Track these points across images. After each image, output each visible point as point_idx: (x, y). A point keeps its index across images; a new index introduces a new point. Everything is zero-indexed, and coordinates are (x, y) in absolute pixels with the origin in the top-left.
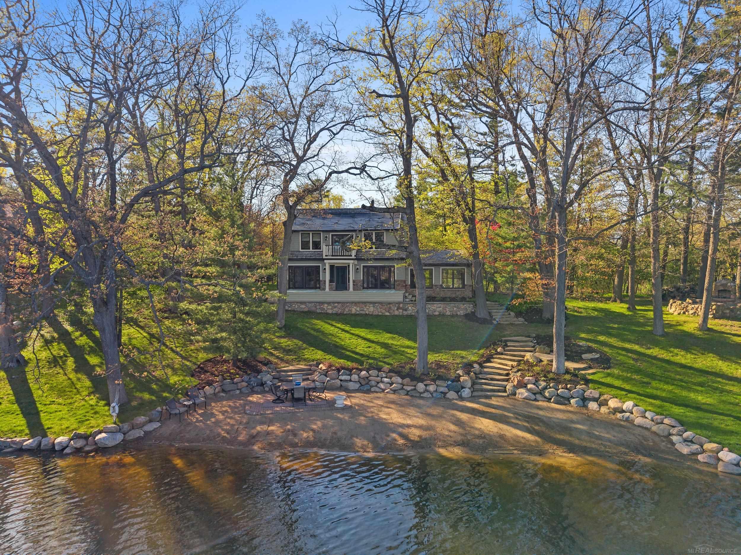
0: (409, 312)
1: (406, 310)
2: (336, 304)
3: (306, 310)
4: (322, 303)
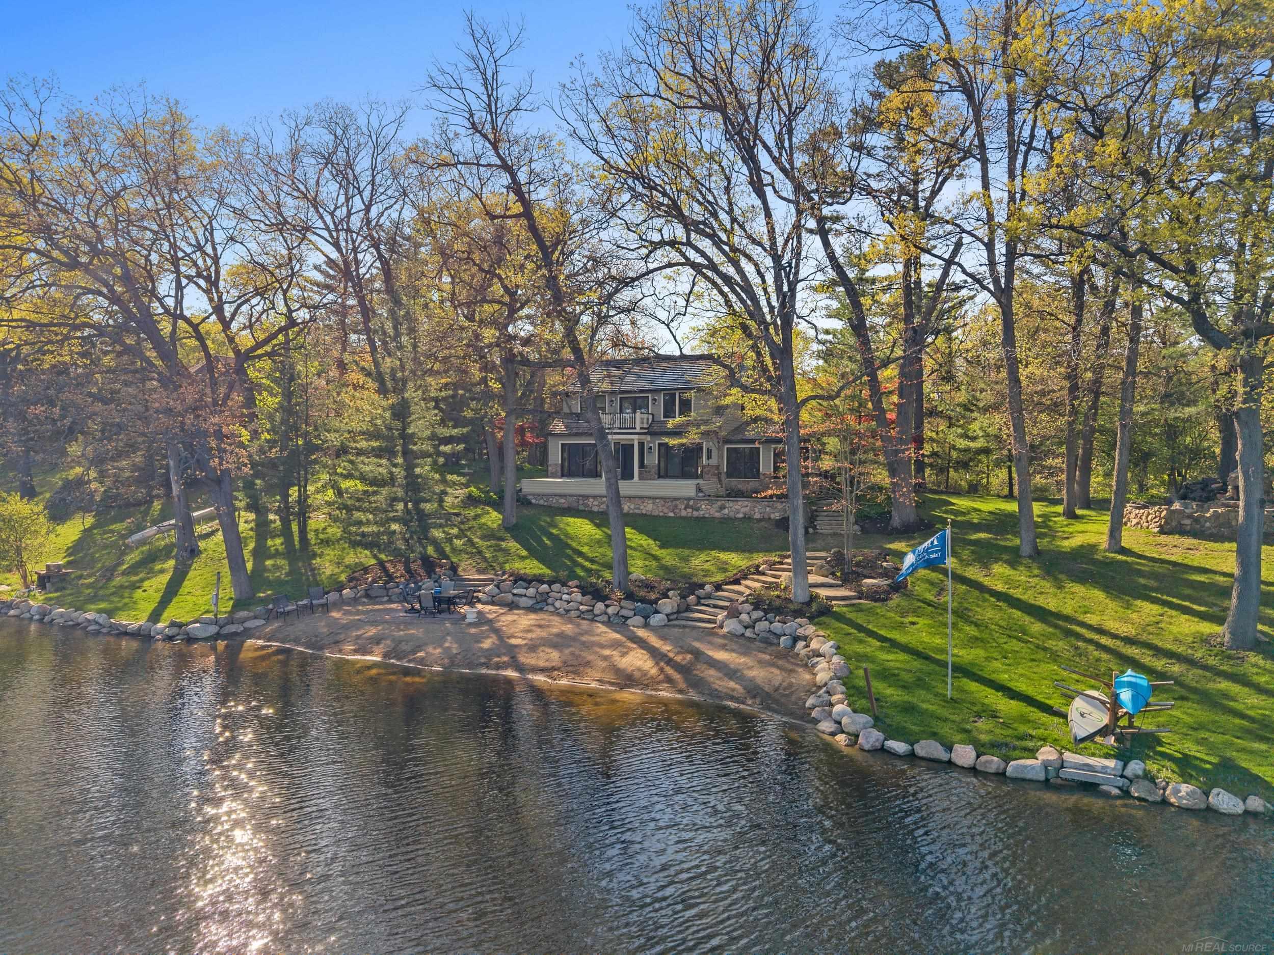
0: (702, 513)
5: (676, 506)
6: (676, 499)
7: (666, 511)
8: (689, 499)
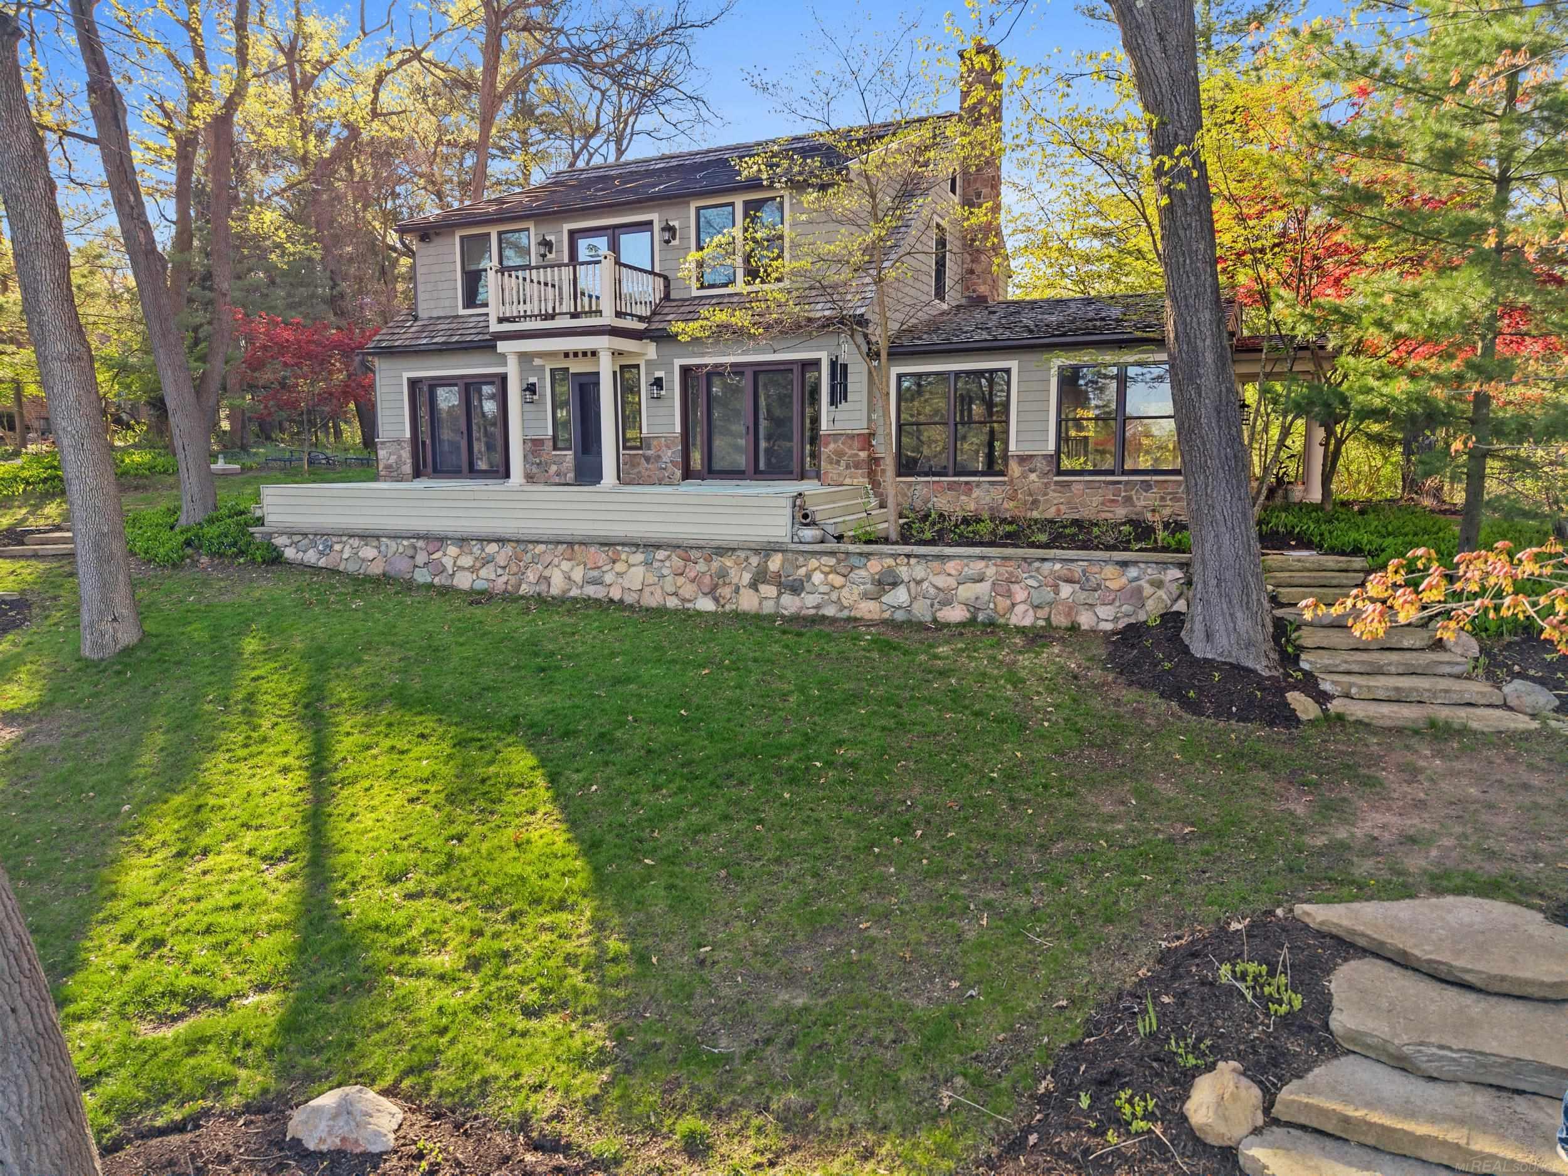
1: (796, 589)
2: (492, 548)
3: (376, 569)
4: (440, 540)
6: (722, 551)
7: (688, 591)
8: (767, 550)
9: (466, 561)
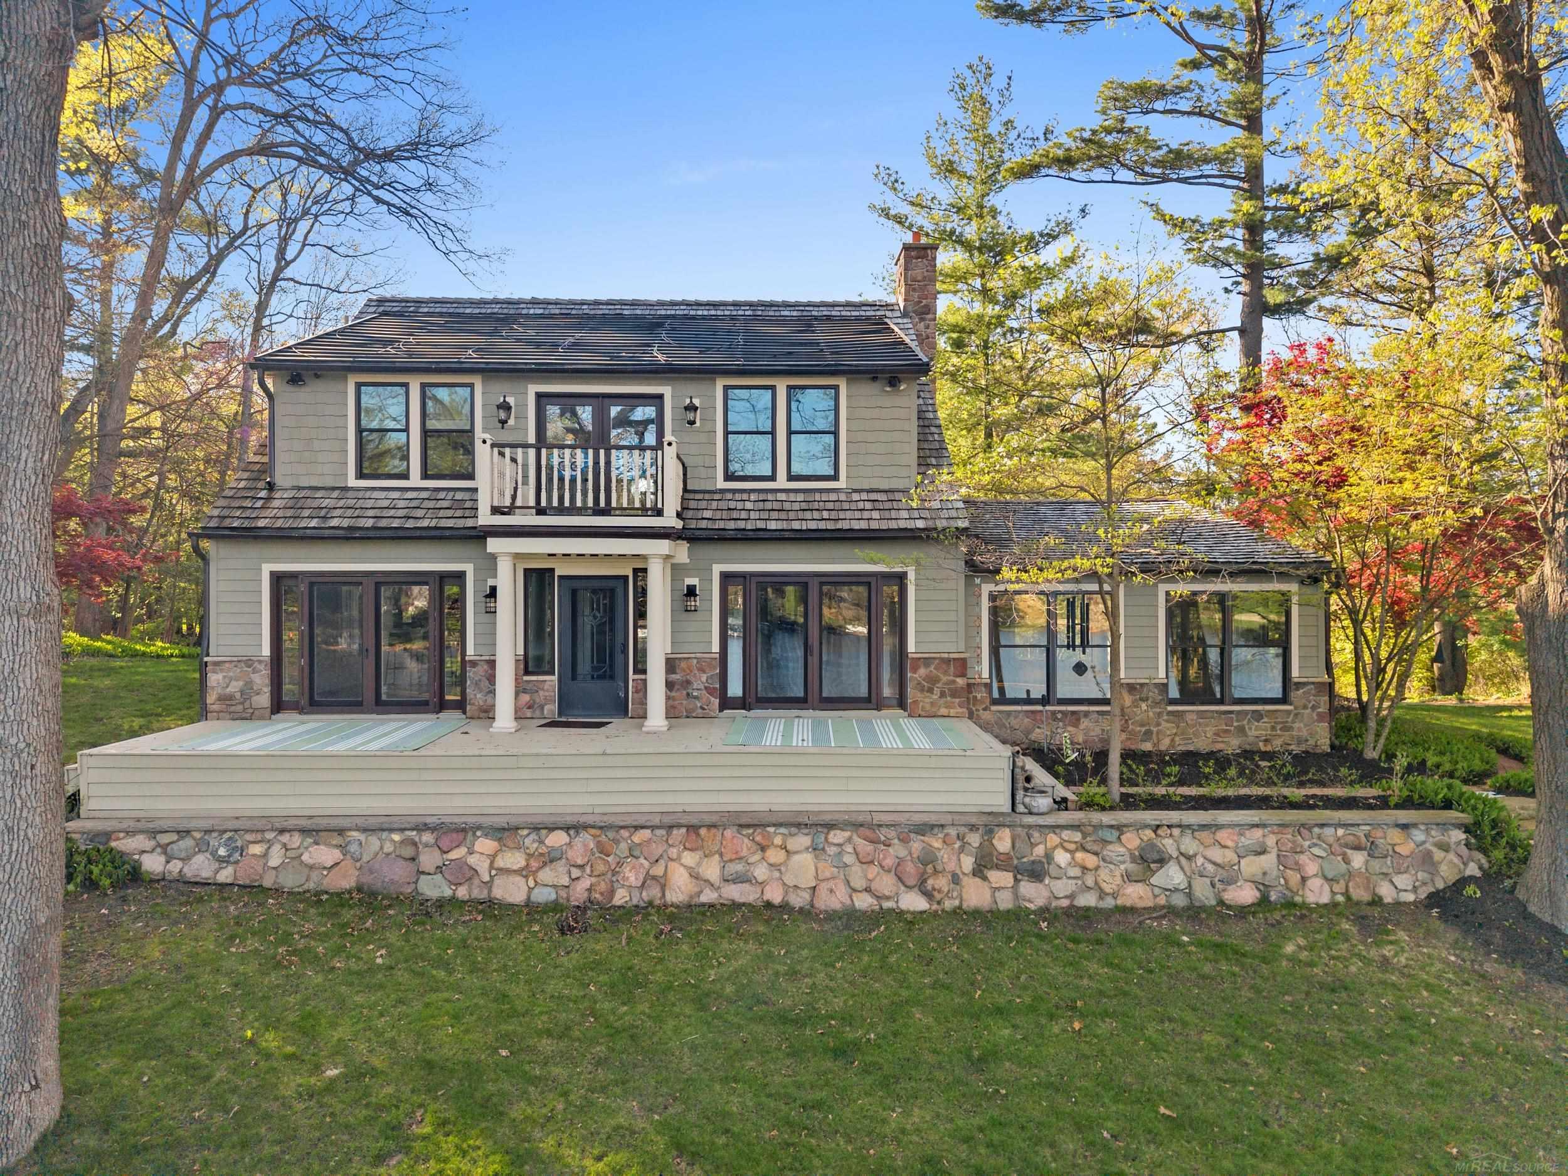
0: (1062, 887)
1: (1036, 872)
2: (558, 839)
3: (345, 880)
4: (460, 830)
5: (928, 860)
7: (886, 884)
9: (514, 860)
